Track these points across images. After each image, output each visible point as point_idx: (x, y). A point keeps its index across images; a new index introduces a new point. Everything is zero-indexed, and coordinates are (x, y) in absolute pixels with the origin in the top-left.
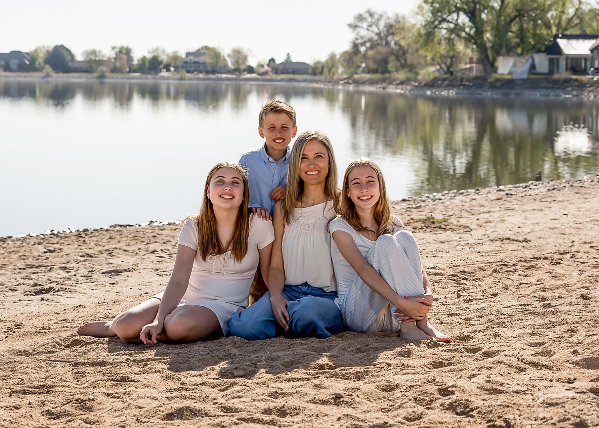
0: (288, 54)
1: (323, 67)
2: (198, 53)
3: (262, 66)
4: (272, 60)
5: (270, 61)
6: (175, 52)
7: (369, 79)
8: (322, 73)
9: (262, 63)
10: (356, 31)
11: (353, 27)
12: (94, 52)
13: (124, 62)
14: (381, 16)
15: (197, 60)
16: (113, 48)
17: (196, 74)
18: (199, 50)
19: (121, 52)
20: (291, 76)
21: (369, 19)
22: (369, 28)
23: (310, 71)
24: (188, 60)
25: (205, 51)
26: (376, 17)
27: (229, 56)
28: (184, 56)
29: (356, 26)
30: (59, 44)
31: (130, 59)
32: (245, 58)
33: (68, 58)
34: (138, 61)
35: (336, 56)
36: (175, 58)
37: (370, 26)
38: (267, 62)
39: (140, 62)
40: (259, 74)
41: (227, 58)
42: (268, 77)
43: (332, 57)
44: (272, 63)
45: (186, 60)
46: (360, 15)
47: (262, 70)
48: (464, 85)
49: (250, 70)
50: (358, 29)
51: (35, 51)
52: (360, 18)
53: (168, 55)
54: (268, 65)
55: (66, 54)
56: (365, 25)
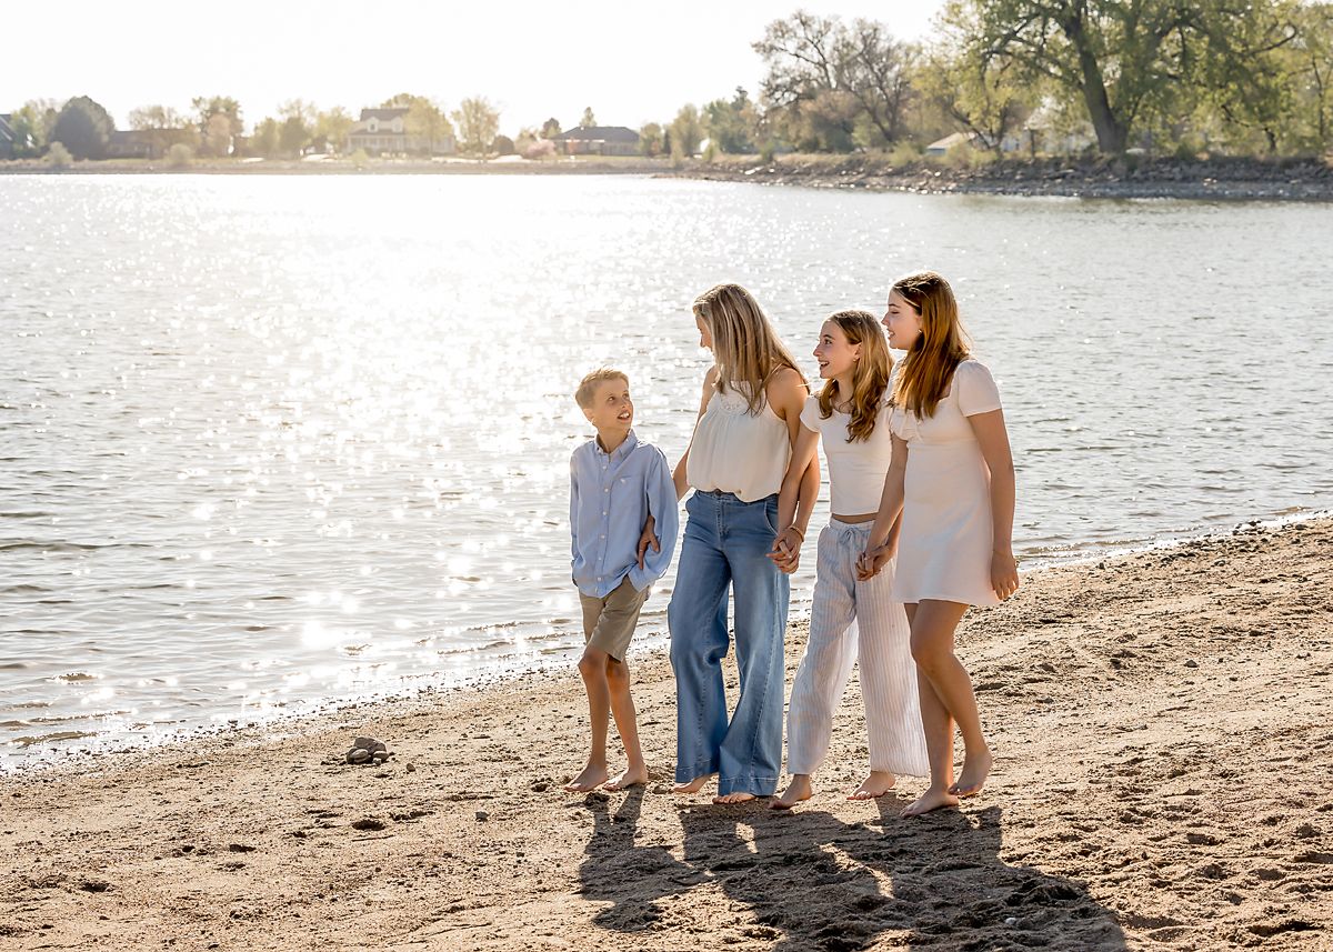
0: (589, 109)
1: (667, 136)
2: (386, 113)
3: (532, 137)
4: (553, 123)
5: (547, 125)
6: (337, 110)
7: (818, 165)
8: (667, 150)
9: (532, 131)
10: (773, 59)
11: (767, 50)
12: (157, 113)
13: (226, 131)
14: (827, 25)
15: (386, 125)
16: (197, 103)
17: (386, 159)
18: (389, 103)
19: (214, 110)
20: (599, 159)
21: (801, 32)
22: (801, 53)
23: (639, 146)
24: (367, 125)
25: (401, 106)
26: (816, 27)
27: (456, 115)
28: (356, 117)
29: (772, 48)
30: (79, 95)
31: (236, 126)
32: (492, 121)
33: (101, 126)
34: (256, 128)
35: (695, 112)
36: (338, 121)
37: (803, 47)
38: (541, 128)
39: (260, 133)
40: (526, 156)
41: (452, 121)
42: (548, 162)
43: (687, 115)
44: (552, 132)
45: (362, 126)
46: (781, 24)
47: (533, 147)
48: (1063, 176)
49: (505, 146)
50: (776, 56)
51: (25, 112)
52: (781, 30)
53: (321, 116)
54: (544, 135)
55: (95, 117)
56: (791, 46)
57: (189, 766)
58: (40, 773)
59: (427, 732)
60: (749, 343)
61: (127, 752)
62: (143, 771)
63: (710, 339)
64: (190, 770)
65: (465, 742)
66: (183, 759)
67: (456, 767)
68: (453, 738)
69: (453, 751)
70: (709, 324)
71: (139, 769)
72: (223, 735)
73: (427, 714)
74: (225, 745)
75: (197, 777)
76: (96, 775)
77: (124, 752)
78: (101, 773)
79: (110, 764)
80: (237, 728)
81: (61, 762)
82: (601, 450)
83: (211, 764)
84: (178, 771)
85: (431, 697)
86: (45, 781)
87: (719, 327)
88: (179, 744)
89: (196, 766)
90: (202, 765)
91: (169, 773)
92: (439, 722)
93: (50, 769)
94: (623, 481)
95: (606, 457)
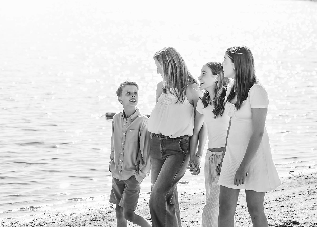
57: (95, 221)
58: (39, 222)
59: (184, 210)
60: (178, 73)
61: (71, 215)
62: (78, 222)
63: (161, 70)
64: (95, 222)
65: (198, 214)
66: (92, 218)
67: (195, 223)
68: (194, 212)
69: (194, 217)
70: (161, 64)
71: (76, 222)
72: (108, 209)
73: (184, 203)
74: (108, 213)
75: (97, 225)
76: (60, 223)
77: (70, 215)
78: (62, 223)
79: (65, 220)
80: (113, 207)
81: (47, 218)
82: (123, 117)
83: (103, 220)
84: (91, 222)
85: (186, 196)
86: (41, 225)
87: (165, 66)
88: (91, 212)
89: (97, 221)
90: (100, 220)
91: (87, 223)
92: (189, 206)
93: (43, 221)
94: (131, 131)
95: (125, 120)
